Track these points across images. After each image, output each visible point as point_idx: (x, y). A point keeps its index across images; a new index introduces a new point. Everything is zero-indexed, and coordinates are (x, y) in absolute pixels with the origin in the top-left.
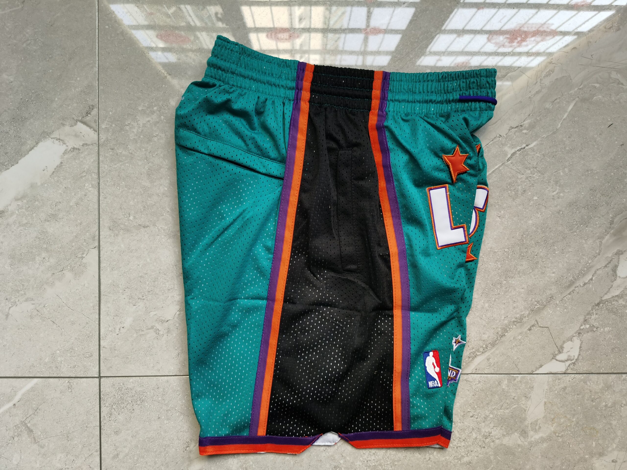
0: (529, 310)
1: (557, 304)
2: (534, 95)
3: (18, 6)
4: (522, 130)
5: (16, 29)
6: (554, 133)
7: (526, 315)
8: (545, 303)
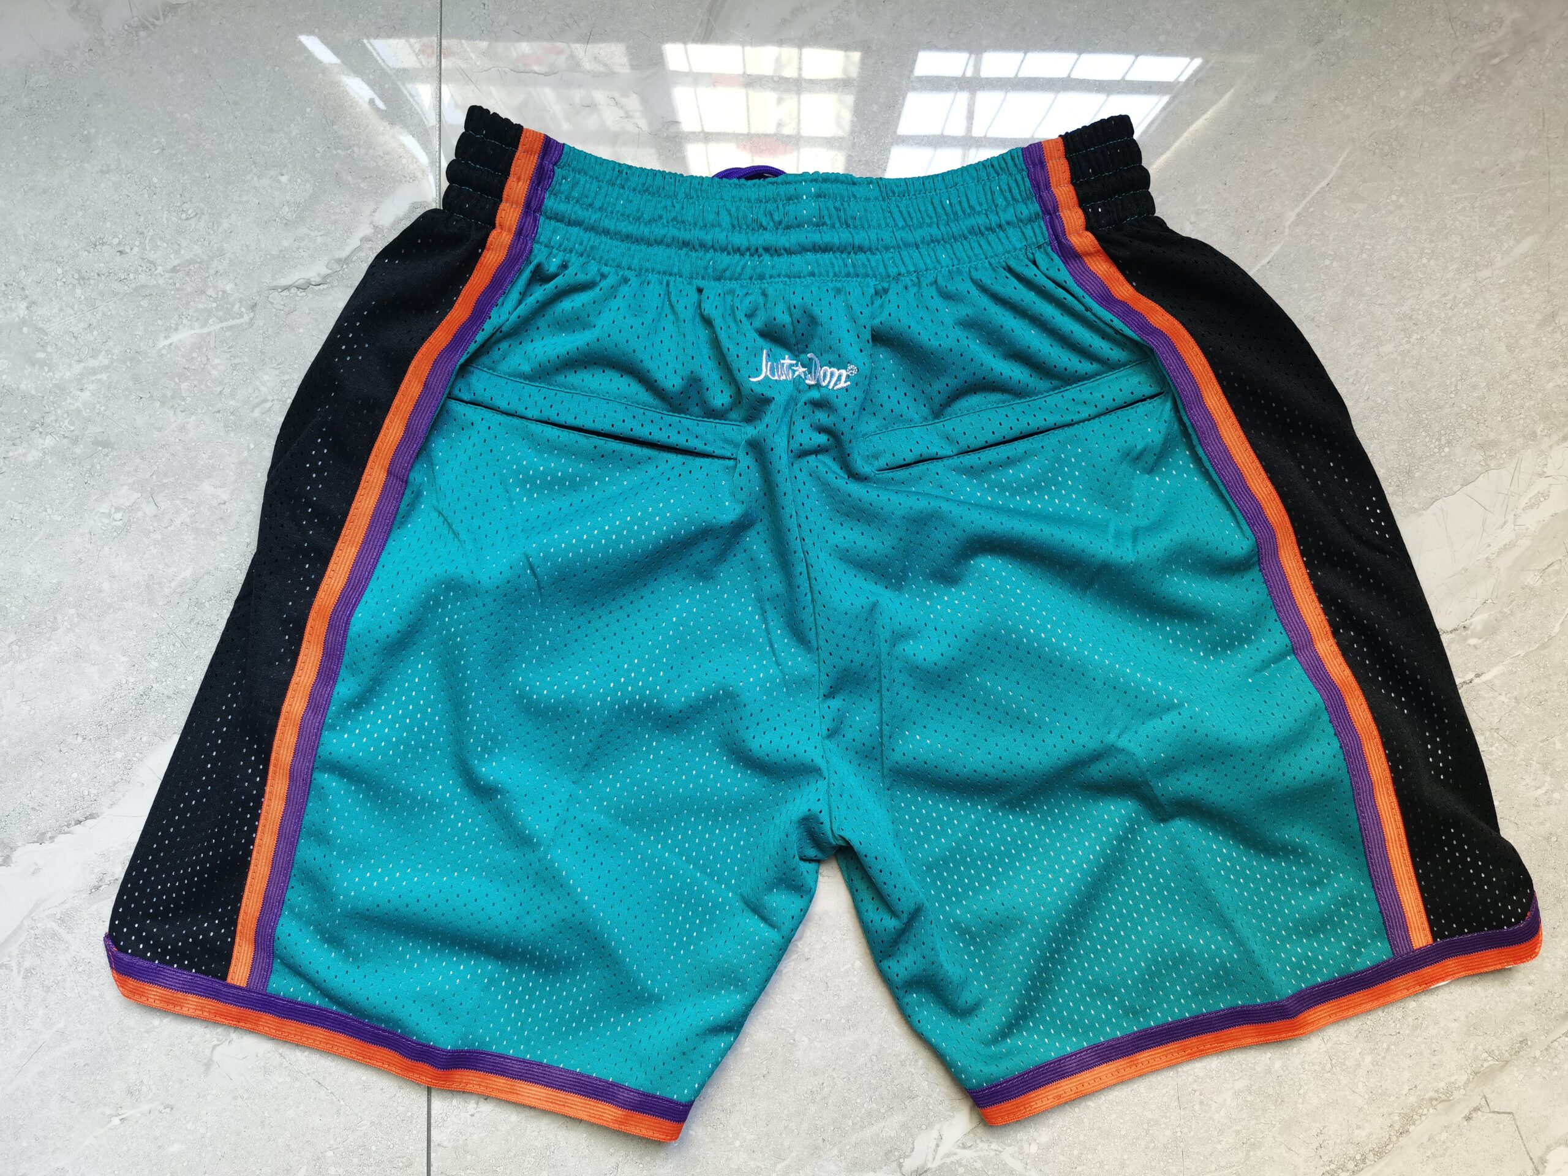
0: (1469, 1072)
1: (1535, 1058)
2: (1499, 555)
3: (241, 316)
4: (1465, 639)
5: (235, 372)
6: (1544, 646)
7: (1460, 1083)
8: (1507, 1055)
